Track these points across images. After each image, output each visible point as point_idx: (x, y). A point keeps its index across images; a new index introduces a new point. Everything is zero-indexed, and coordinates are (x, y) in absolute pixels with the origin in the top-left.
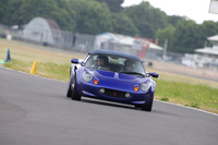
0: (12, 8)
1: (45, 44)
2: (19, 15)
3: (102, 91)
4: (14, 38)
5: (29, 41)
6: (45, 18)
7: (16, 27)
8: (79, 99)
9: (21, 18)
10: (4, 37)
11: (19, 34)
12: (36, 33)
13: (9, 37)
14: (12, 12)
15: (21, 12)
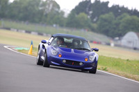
0: (115, 26)
1: (135, 49)
2: (119, 30)
3: (64, 61)
4: (116, 45)
5: (125, 47)
6: (136, 32)
7: (117, 38)
8: (48, 67)
9: (120, 32)
10: (109, 44)
11: (119, 43)
12: (130, 42)
13: (112, 44)
14: (115, 29)
15: (121, 28)
